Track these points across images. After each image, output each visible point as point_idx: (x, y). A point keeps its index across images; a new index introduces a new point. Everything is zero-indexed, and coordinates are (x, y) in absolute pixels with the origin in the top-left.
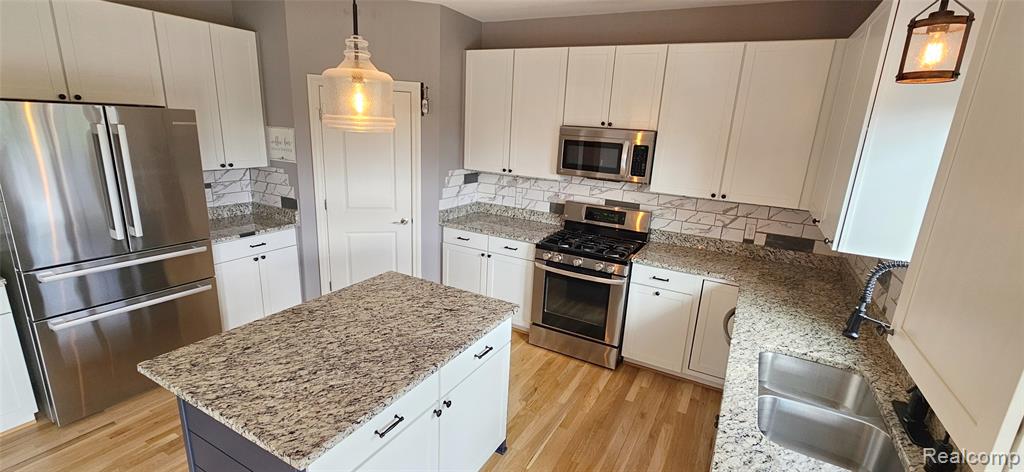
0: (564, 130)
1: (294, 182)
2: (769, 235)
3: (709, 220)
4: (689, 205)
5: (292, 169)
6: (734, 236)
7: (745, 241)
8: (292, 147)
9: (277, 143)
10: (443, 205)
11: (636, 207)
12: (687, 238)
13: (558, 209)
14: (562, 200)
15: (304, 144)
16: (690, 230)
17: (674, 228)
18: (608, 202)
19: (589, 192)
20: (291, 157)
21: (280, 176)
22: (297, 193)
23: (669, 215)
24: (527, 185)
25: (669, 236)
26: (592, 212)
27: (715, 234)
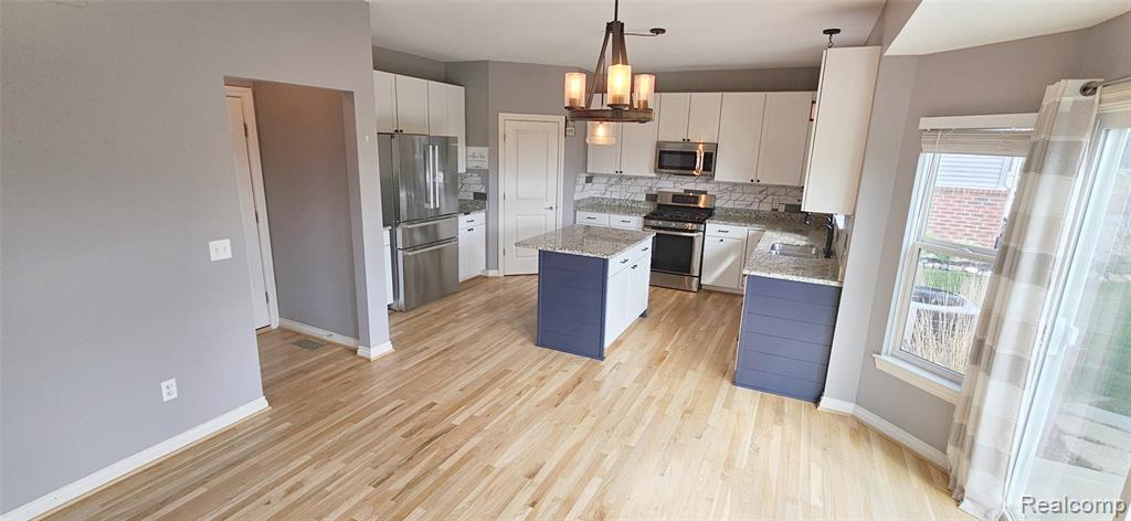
0: (659, 144)
1: (485, 182)
2: (786, 205)
3: (750, 198)
4: (738, 190)
5: (484, 175)
6: (766, 208)
7: (773, 210)
8: (486, 159)
9: (474, 157)
10: (576, 197)
11: (705, 193)
12: (737, 211)
13: (651, 198)
14: (654, 191)
15: (494, 157)
16: (740, 205)
17: (730, 205)
18: (685, 191)
19: (673, 185)
20: (485, 166)
21: (475, 178)
22: (487, 188)
23: (726, 197)
24: (629, 183)
25: (727, 210)
26: (676, 197)
27: (755, 207)
